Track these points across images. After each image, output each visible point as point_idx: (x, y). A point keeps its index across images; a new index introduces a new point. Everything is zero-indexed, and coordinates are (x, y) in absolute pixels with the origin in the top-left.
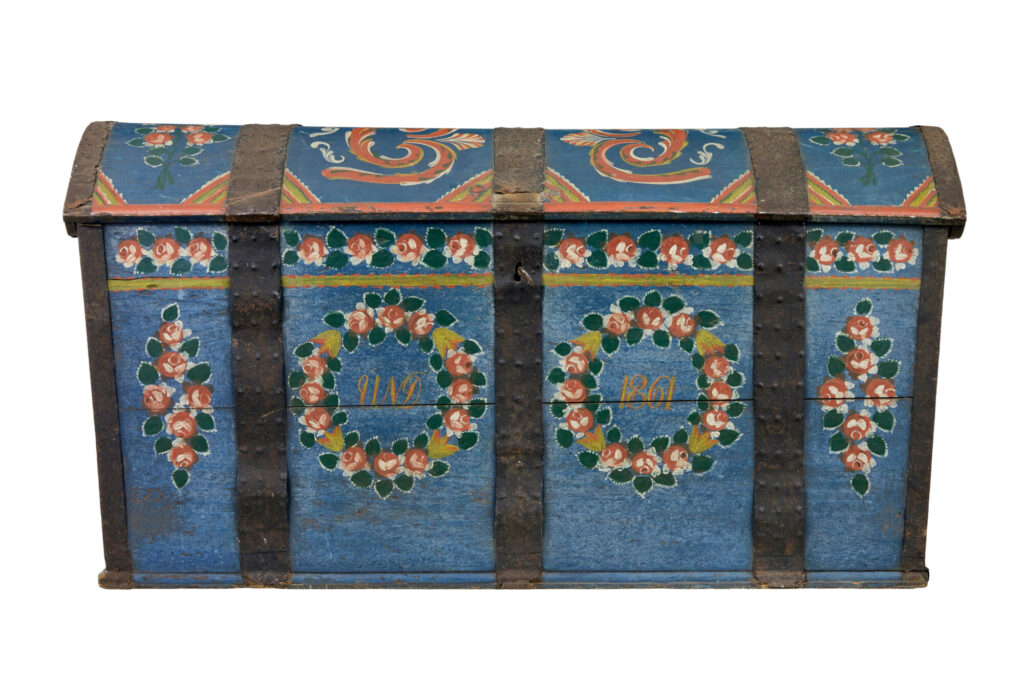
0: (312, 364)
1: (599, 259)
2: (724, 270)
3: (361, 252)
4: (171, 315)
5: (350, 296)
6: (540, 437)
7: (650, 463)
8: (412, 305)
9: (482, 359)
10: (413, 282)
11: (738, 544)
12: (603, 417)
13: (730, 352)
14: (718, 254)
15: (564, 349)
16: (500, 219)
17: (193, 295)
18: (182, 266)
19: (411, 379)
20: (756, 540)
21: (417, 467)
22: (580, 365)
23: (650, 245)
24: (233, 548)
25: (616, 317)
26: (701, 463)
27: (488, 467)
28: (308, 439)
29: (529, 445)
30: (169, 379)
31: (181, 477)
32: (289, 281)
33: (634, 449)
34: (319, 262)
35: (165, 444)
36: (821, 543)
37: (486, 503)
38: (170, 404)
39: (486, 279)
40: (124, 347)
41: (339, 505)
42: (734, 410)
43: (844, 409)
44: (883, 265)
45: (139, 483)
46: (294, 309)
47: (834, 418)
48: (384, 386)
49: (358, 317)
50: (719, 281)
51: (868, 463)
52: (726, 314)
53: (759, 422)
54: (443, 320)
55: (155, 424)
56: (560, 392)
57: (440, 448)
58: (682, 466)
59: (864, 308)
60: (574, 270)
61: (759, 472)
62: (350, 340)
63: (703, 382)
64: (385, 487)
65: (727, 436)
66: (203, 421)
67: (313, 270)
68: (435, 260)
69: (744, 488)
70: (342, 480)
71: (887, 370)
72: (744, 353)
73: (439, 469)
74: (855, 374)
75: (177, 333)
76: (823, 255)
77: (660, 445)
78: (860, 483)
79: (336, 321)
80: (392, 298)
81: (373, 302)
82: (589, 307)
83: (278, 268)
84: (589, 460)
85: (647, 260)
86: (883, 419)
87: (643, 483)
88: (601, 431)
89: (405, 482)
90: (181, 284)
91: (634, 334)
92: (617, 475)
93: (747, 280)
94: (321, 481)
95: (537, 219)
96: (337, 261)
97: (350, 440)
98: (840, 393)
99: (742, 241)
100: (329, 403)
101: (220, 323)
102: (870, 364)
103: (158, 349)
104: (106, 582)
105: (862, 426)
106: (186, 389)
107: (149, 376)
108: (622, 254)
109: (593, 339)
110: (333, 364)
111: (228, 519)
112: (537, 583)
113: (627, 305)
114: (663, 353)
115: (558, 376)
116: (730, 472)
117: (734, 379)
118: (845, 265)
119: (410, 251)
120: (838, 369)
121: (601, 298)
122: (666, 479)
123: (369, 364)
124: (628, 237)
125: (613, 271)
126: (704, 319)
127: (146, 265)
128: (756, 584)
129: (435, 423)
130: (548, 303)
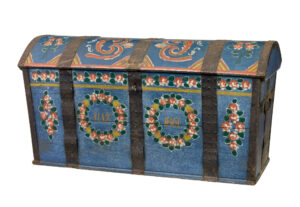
0: (82, 108)
1: (157, 83)
2: (193, 88)
3: (93, 79)
4: (46, 93)
5: (91, 90)
6: (143, 132)
7: (173, 142)
8: (107, 94)
9: (126, 110)
10: (106, 87)
11: (199, 168)
12: (160, 128)
13: (195, 112)
14: (191, 83)
15: (148, 109)
16: (129, 71)
17: (51, 88)
18: (48, 80)
19: (108, 114)
20: (204, 168)
21: (110, 139)
22: (153, 113)
23: (171, 79)
24: (64, 157)
25: (163, 100)
26: (188, 144)
27: (129, 140)
28: (82, 129)
29: (140, 135)
30: (47, 111)
31: (51, 137)
32: (75, 86)
33: (169, 138)
34: (83, 81)
35: (46, 128)
36: (223, 169)
37: (129, 150)
38: (47, 117)
39: (126, 88)
40: (35, 101)
41: (90, 147)
42: (197, 129)
43: (229, 131)
44: (240, 89)
45: (41, 138)
46: (76, 93)
47: (226, 133)
49: (93, 96)
51: (237, 148)
52: (194, 101)
53: (204, 133)
54: (116, 98)
55: (44, 122)
56: (148, 121)
57: (116, 134)
58: (183, 144)
59: (235, 101)
60: (150, 86)
61: (204, 148)
62: (91, 102)
63: (188, 120)
64: (102, 143)
65: (195, 137)
66: (55, 122)
67: (81, 83)
68: (113, 81)
69: (200, 152)
70: (91, 141)
71: (242, 120)
72: (199, 113)
73: (116, 140)
74: (232, 121)
75: (48, 98)
76: (222, 85)
77: (176, 138)
78: (234, 153)
79: (88, 97)
80: (102, 92)
81: (97, 92)
82: (155, 97)
83: (72, 82)
84: (156, 140)
85: (171, 84)
86: (241, 135)
87: (172, 148)
88: (159, 132)
89: (107, 142)
90: (48, 85)
91: (168, 105)
92: (164, 145)
93: (200, 91)
94: (86, 140)
95: (139, 71)
96: (87, 81)
97: (92, 130)
98: (228, 127)
99: (198, 80)
100: (87, 120)
101: (58, 96)
102: (237, 118)
103: (43, 102)
104: (34, 163)
105: (235, 136)
106: (51, 113)
107: (42, 109)
108: (164, 82)
109: (156, 106)
110: (87, 109)
111: (63, 149)
112: (143, 173)
113: (166, 97)
114: (176, 111)
115: (147, 116)
116: (196, 147)
117: (197, 120)
118: (229, 88)
119: (106, 79)
120: (227, 119)
121: (158, 94)
122: (178, 147)
123: (97, 109)
124: (165, 77)
125: (162, 87)
126: (188, 102)
127: (39, 79)
128: (204, 180)
129: (114, 127)
130: (143, 95)
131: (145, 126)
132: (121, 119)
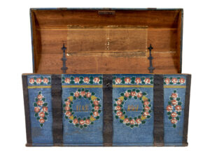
0: (67, 103)
1: (123, 82)
2: (148, 84)
3: (77, 81)
4: (40, 93)
5: (75, 89)
6: (112, 117)
7: (133, 122)
8: (87, 91)
9: (101, 102)
10: (87, 87)
11: (151, 138)
12: (124, 113)
13: (149, 100)
14: (147, 81)
15: (117, 100)
17: (44, 89)
18: (42, 84)
19: (87, 106)
20: (154, 137)
21: (88, 123)
22: (120, 103)
23: (133, 79)
24: (52, 139)
25: (127, 94)
26: (143, 122)
27: (102, 123)
28: (67, 117)
29: (110, 119)
30: (39, 106)
31: (42, 125)
32: (63, 86)
33: (130, 119)
34: (69, 83)
35: (39, 118)
36: (167, 138)
37: (101, 130)
38: (40, 110)
39: (101, 86)
40: (31, 99)
41: (73, 130)
42: (150, 112)
43: (171, 111)
44: (179, 83)
45: (33, 126)
46: (64, 92)
47: (169, 113)
48: (81, 107)
49: (76, 93)
50: (146, 87)
51: (176, 122)
52: (148, 93)
53: (155, 114)
54: (93, 94)
55: (37, 115)
56: (116, 108)
57: (92, 119)
58: (140, 123)
59: (175, 92)
60: (118, 84)
61: (155, 124)
62: (75, 98)
63: (144, 106)
64: (81, 127)
65: (148, 117)
66: (46, 114)
68: (91, 82)
69: (152, 127)
70: (73, 125)
71: (180, 104)
72: (152, 101)
73: (92, 123)
74: (173, 105)
75: (41, 97)
76: (167, 81)
77: (135, 119)
78: (174, 126)
79: (72, 94)
80: (83, 90)
81: (79, 91)
82: (122, 92)
83: (61, 84)
84: (121, 121)
85: (133, 82)
86: (179, 113)
87: (132, 126)
88: (124, 116)
89: (85, 126)
90: (42, 87)
91: (130, 97)
92: (127, 124)
93: (152, 86)
94: (69, 126)
97: (75, 118)
98: (170, 109)
99: (151, 78)
100: (71, 110)
101: (49, 95)
102: (176, 103)
103: (37, 100)
104: (27, 145)
105: (175, 115)
106: (43, 107)
107: (36, 105)
108: (128, 81)
109: (122, 98)
110: (71, 103)
111: (51, 133)
112: (111, 146)
113: (129, 91)
115: (115, 105)
116: (149, 124)
117: (150, 106)
118: (171, 83)
119: (86, 81)
120: (170, 104)
121: (124, 90)
122: (137, 125)
123: (79, 103)
124: (129, 78)
125: (126, 84)
126: (144, 94)
127: (35, 83)
128: (154, 146)
129: (91, 114)
130: (113, 91)
131: (114, 112)
132: (96, 109)
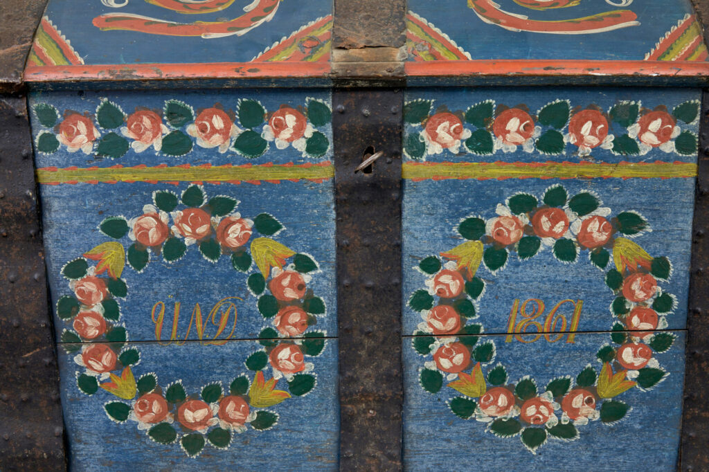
0: (87, 287)
1: (481, 142)
2: (657, 155)
3: (146, 135)
5: (135, 196)
6: (398, 379)
7: (545, 411)
8: (220, 207)
9: (320, 278)
10: (221, 176)
12: (484, 354)
13: (660, 268)
14: (650, 134)
15: (431, 265)
16: (342, 86)
19: (222, 306)
21: (235, 418)
22: (454, 287)
23: (554, 120)
25: (504, 222)
26: (612, 411)
27: (330, 418)
28: (89, 384)
29: (385, 390)
32: (46, 176)
33: (525, 393)
34: (88, 149)
37: (328, 462)
39: (323, 171)
42: (660, 342)
46: (57, 212)
48: (187, 316)
49: (147, 223)
50: (648, 172)
52: (656, 215)
53: (692, 358)
54: (265, 226)
57: (264, 394)
58: (586, 413)
60: (446, 157)
61: (688, 421)
62: (137, 255)
63: (620, 307)
64: (193, 442)
65: (648, 376)
67: (79, 160)
68: (251, 145)
69: (667, 440)
70: (138, 435)
72: (678, 268)
73: (265, 420)
77: (559, 389)
79: (116, 230)
80: (193, 198)
81: (166, 203)
82: (467, 208)
83: (32, 158)
84: (464, 408)
85: (550, 142)
87: (535, 436)
88: (480, 372)
89: (220, 436)
91: (529, 245)
92: (501, 427)
94: (109, 435)
95: (397, 85)
96: (113, 148)
97: (145, 385)
99: (684, 115)
100: (113, 338)
108: (514, 134)
109: (471, 252)
110: (115, 286)
113: (519, 205)
114: (567, 270)
115: (423, 301)
116: (649, 422)
117: (662, 303)
119: (215, 132)
121: (485, 195)
122: (565, 431)
123: (165, 287)
124: (524, 111)
125: (502, 158)
126: (625, 223)
129: (257, 362)
130: (409, 204)
131: (410, 346)
132: (292, 324)
